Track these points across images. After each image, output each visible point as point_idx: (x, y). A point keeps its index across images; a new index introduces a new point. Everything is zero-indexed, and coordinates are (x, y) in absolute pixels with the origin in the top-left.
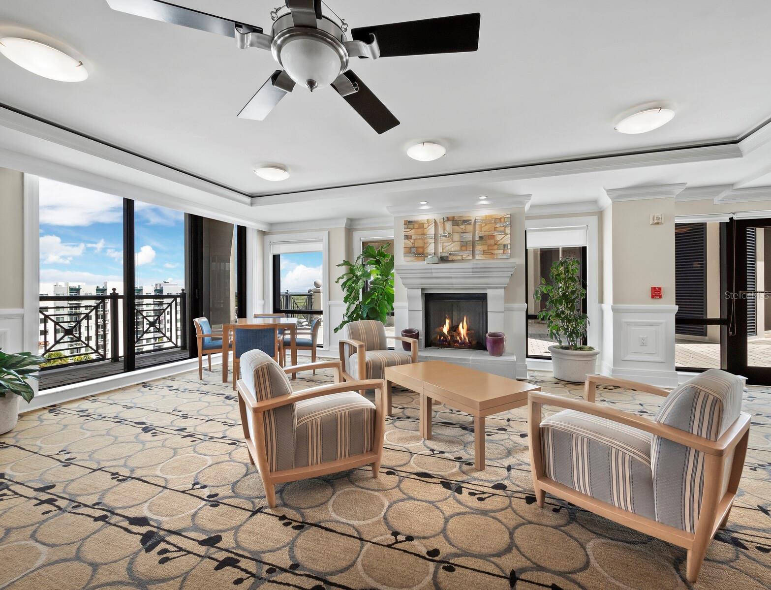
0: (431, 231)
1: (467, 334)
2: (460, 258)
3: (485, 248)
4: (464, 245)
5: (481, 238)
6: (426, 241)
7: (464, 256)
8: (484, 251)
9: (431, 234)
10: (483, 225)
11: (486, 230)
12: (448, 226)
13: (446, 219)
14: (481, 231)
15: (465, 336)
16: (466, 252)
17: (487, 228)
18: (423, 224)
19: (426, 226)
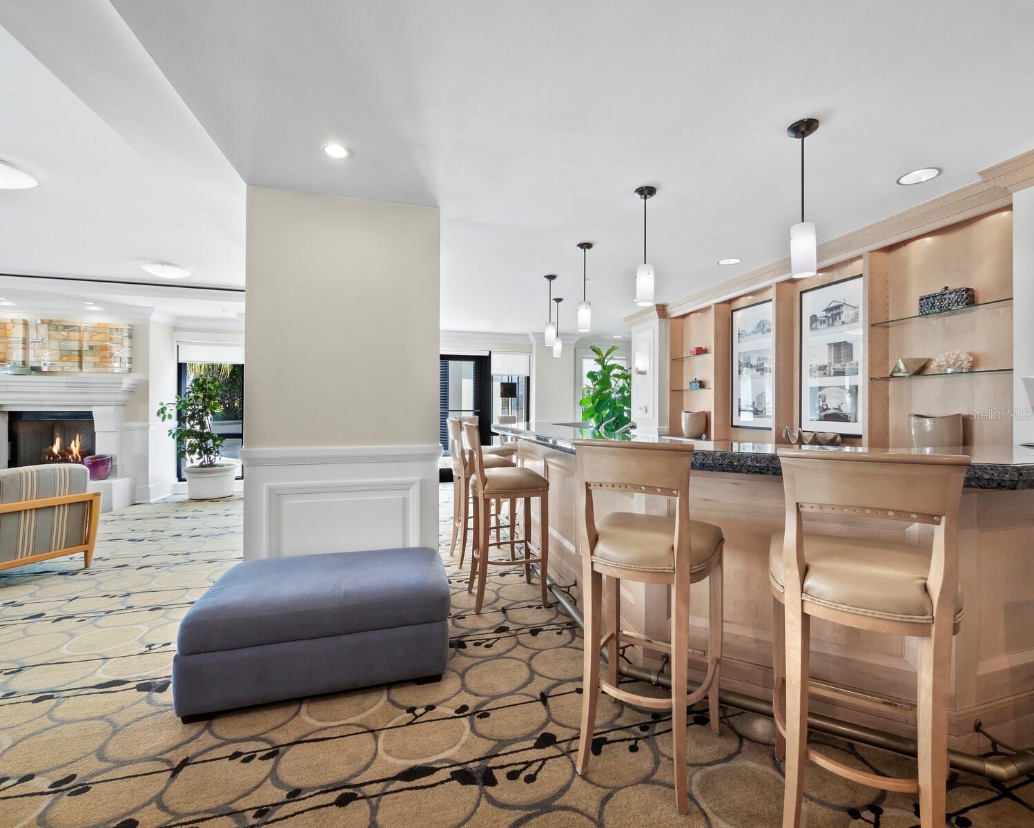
0: (18, 333)
1: (80, 453)
2: (59, 369)
3: (97, 360)
4: (65, 355)
5: (91, 348)
6: (8, 346)
7: (65, 368)
8: (95, 364)
9: (17, 338)
10: (94, 334)
11: (97, 340)
12: (43, 330)
13: (39, 322)
14: (92, 340)
15: (78, 454)
16: (69, 363)
17: (99, 337)
18: (5, 324)
19: (9, 326)
